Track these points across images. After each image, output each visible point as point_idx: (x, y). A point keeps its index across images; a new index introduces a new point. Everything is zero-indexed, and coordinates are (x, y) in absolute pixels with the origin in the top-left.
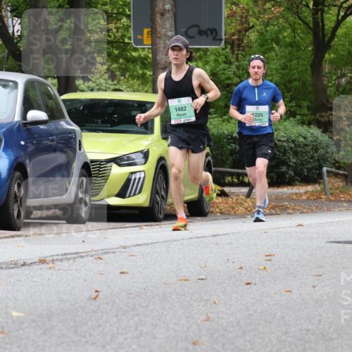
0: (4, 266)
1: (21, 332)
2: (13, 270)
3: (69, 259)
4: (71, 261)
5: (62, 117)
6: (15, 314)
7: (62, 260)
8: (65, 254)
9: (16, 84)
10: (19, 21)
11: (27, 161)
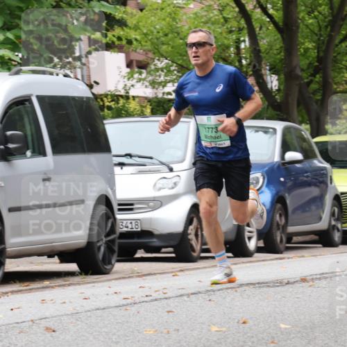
0: (271, 284)
1: (289, 341)
2: (279, 288)
3: (326, 278)
4: (328, 280)
5: (314, 156)
6: (283, 326)
7: (320, 279)
8: (323, 274)
9: (275, 130)
10: (276, 78)
11: (287, 195)
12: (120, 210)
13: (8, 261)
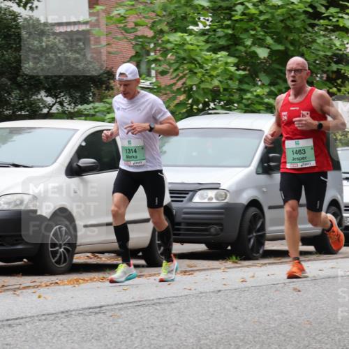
12: (346, 210)
13: (267, 242)
